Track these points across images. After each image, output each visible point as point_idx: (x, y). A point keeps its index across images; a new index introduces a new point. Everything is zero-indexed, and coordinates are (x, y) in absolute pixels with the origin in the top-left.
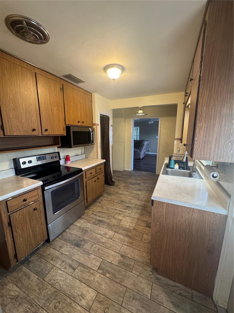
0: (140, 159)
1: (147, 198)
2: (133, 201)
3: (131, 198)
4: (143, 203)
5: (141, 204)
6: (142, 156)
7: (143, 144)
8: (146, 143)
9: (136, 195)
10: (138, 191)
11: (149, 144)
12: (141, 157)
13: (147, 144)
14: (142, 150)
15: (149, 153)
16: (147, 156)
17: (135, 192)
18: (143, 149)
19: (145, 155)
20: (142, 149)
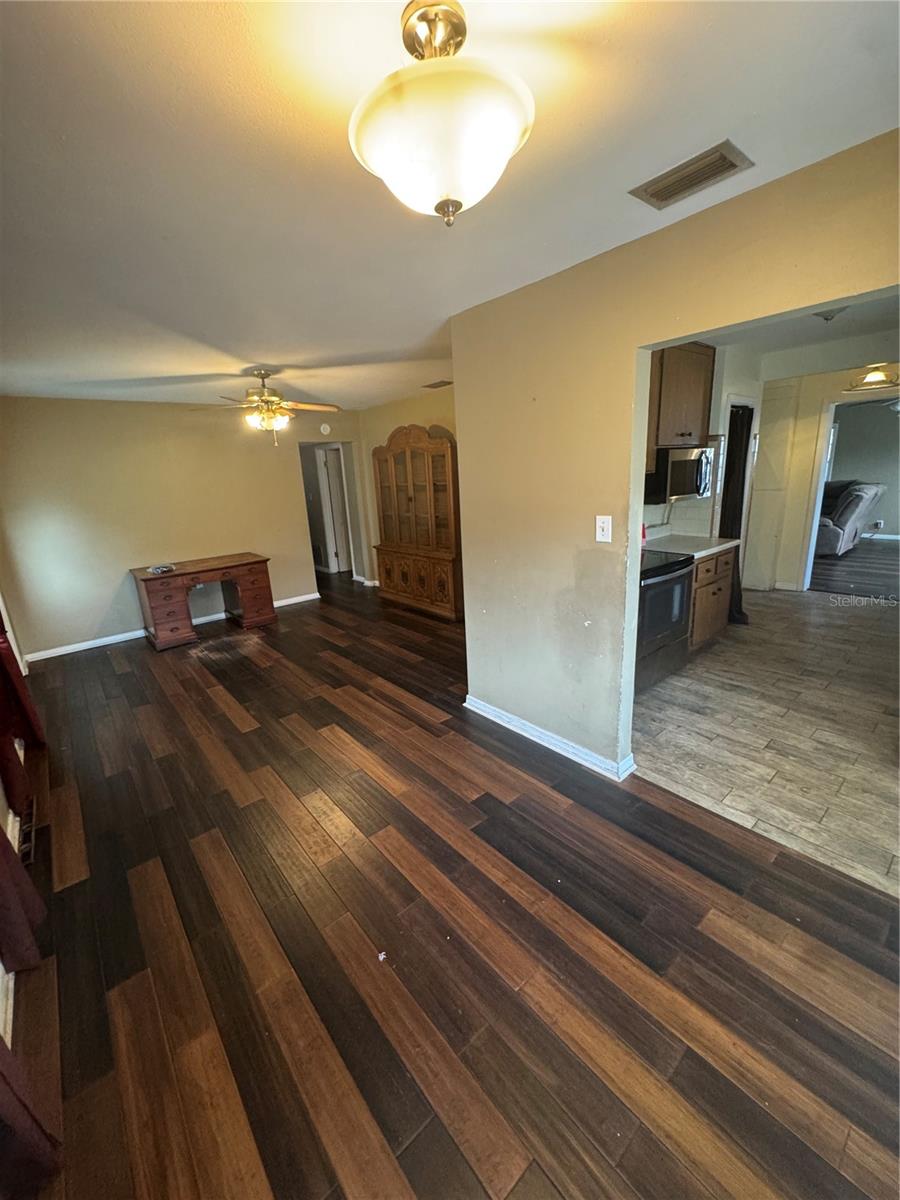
0: (835, 557)
6: (843, 547)
7: (858, 496)
8: (869, 493)
11: (882, 495)
12: (841, 551)
13: (876, 494)
14: (846, 523)
15: (877, 536)
16: (864, 548)
18: (854, 517)
19: (856, 541)
20: (850, 516)
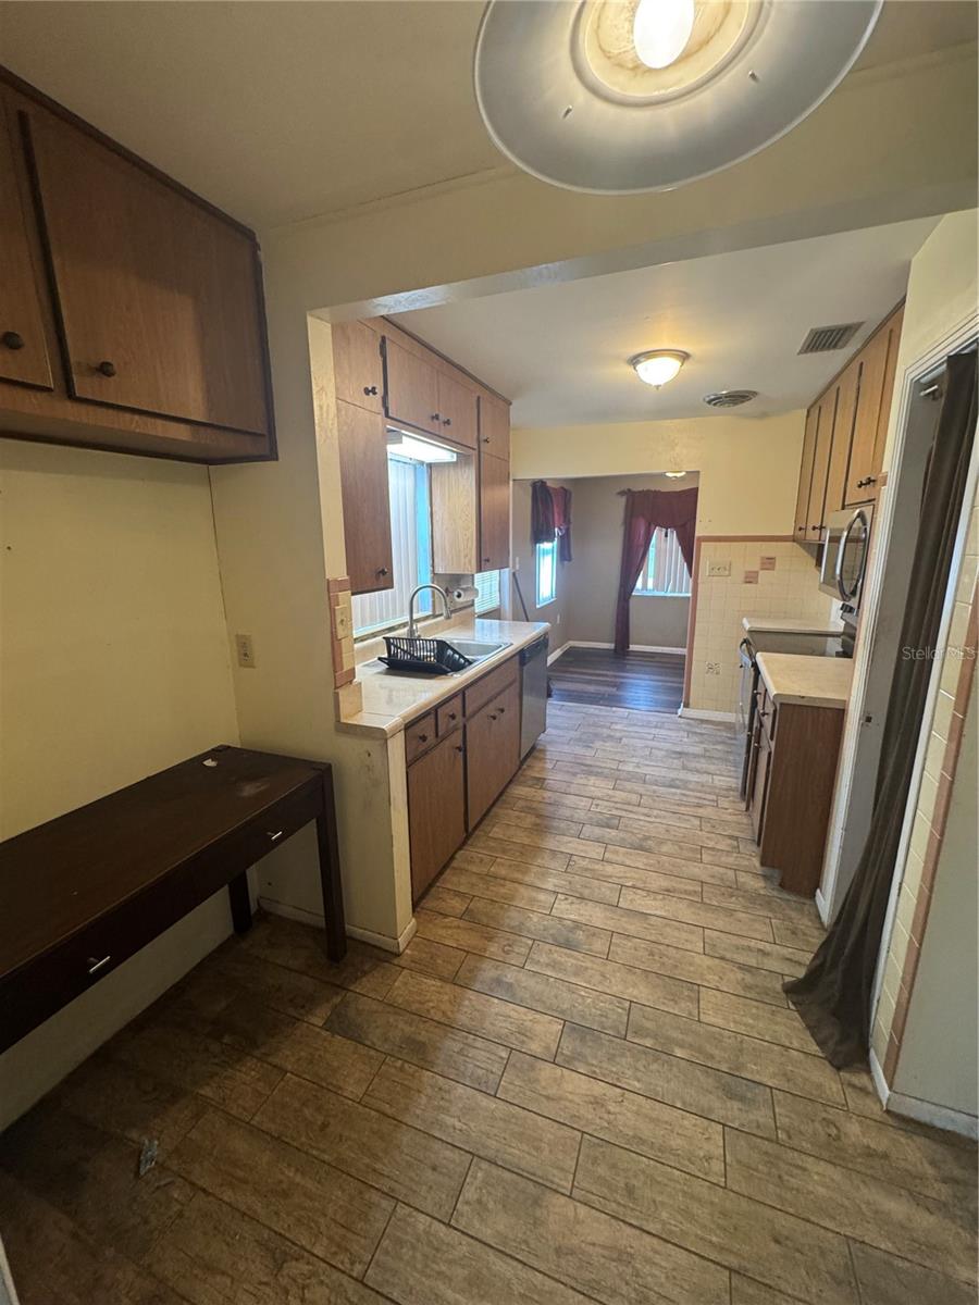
1: (525, 873)
2: (595, 851)
3: (609, 869)
4: (551, 843)
5: (558, 838)
9: (586, 892)
10: (577, 925)
17: (596, 916)
